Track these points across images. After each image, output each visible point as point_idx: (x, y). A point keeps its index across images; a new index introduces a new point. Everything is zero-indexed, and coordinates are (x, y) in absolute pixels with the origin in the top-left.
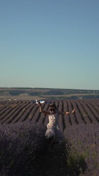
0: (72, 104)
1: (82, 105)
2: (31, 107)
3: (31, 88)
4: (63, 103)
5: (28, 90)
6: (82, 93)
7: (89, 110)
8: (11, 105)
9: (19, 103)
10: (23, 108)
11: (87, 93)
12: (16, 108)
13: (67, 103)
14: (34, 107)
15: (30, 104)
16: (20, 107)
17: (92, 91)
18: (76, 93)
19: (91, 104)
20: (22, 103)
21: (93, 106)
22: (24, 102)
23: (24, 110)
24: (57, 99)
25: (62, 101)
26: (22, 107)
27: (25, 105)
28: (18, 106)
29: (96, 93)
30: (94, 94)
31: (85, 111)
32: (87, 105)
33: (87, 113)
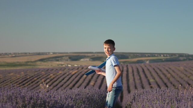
0: (137, 69)
1: (148, 70)
4: (127, 68)
6: (149, 56)
7: (156, 75)
8: (71, 72)
9: (80, 69)
11: (155, 56)
12: (77, 74)
13: (132, 68)
16: (81, 73)
17: (160, 54)
18: (142, 57)
19: (158, 68)
20: (82, 68)
21: (160, 70)
22: (85, 68)
25: (127, 66)
26: (83, 73)
28: (79, 73)
29: (164, 56)
30: (162, 57)
31: (152, 76)
32: (154, 69)
33: (154, 79)
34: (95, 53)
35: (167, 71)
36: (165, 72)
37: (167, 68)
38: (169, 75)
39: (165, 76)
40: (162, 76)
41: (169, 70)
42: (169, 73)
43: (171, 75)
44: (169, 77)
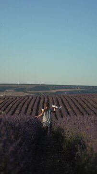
0: (57, 99)
1: (67, 100)
2: (18, 102)
3: (17, 84)
4: (48, 99)
5: (13, 86)
6: (67, 88)
9: (6, 99)
10: (9, 104)
11: (72, 88)
12: (3, 104)
13: (52, 98)
14: (20, 102)
15: (17, 99)
16: (7, 102)
19: (76, 99)
20: (9, 98)
21: (77, 101)
22: (11, 98)
23: (11, 105)
24: (43, 94)
25: (48, 96)
26: (9, 102)
27: (11, 100)
28: (5, 102)
29: (80, 88)
30: (78, 89)
31: (70, 105)
32: (71, 100)
33: (72, 108)
34: (19, 84)
35: (83, 101)
36: (81, 102)
37: (82, 99)
38: (84, 106)
39: (82, 106)
40: (79, 106)
41: (85, 101)
42: (85, 103)
43: (87, 105)
44: (85, 107)
